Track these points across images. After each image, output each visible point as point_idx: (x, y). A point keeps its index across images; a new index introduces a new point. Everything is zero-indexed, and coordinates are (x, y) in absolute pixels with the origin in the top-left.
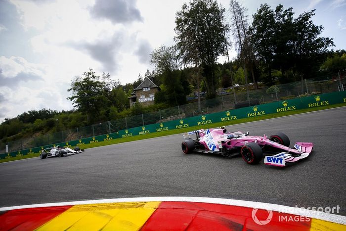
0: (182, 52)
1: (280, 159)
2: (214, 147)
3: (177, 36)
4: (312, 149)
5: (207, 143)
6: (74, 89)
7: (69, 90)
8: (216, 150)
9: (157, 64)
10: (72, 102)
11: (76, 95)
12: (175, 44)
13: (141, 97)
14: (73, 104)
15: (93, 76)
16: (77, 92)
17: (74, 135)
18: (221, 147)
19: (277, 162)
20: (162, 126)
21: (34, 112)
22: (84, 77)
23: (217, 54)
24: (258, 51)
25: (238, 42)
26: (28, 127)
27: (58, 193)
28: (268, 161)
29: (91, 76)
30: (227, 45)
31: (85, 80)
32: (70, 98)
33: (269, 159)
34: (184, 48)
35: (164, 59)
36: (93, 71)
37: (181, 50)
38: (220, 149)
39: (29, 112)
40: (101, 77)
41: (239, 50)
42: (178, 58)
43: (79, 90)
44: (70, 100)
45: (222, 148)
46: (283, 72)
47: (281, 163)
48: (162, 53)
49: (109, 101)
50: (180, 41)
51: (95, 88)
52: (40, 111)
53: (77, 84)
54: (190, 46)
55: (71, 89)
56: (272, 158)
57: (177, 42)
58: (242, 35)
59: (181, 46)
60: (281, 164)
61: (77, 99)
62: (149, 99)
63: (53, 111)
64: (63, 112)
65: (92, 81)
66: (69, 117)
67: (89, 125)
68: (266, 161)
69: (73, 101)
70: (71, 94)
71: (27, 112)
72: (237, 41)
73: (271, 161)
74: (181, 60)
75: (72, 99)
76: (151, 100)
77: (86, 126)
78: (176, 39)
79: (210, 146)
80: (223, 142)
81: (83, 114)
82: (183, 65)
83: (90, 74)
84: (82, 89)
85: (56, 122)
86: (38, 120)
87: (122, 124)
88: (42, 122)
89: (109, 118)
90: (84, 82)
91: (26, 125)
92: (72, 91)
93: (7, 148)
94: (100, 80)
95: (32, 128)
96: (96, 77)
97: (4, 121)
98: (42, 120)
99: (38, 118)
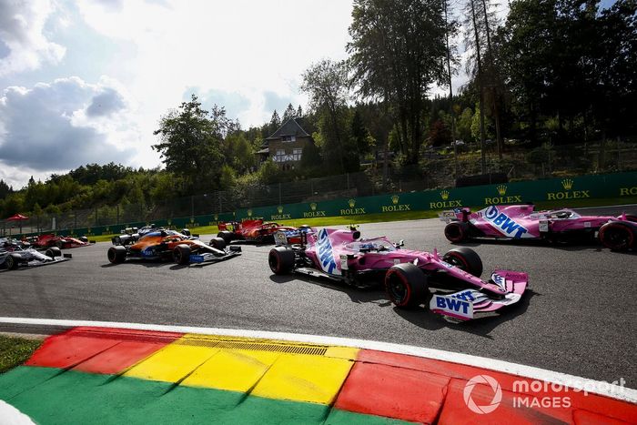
0: (360, 73)
1: (463, 303)
2: (333, 266)
3: (353, 42)
4: (527, 285)
5: (320, 256)
6: (165, 132)
7: (156, 133)
8: (336, 272)
9: (311, 94)
10: (160, 153)
11: (167, 142)
12: (347, 56)
13: (279, 153)
14: (161, 157)
15: (197, 110)
16: (168, 136)
18: (345, 266)
19: (457, 309)
20: (314, 208)
21: (96, 167)
22: (182, 111)
23: (428, 80)
24: (512, 77)
25: (474, 56)
26: (85, 192)
27: (151, 306)
28: (438, 306)
29: (193, 109)
30: (451, 62)
31: (184, 115)
32: (156, 146)
33: (440, 302)
34: (364, 65)
35: (326, 84)
36: (198, 101)
37: (359, 70)
38: (343, 271)
39: (88, 166)
40: (211, 113)
41: (474, 72)
42: (351, 83)
43: (172, 133)
44: (156, 149)
45: (347, 269)
46: (562, 121)
47: (465, 311)
48: (323, 73)
50: (357, 52)
51: (198, 132)
52: (104, 166)
53: (170, 123)
54: (376, 62)
55: (159, 131)
56: (448, 300)
57: (353, 54)
58: (483, 44)
59: (359, 61)
60: (465, 315)
61: (167, 148)
62: (291, 158)
63: (126, 168)
64: (141, 170)
65: (196, 119)
66: (151, 179)
67: (184, 196)
68: (433, 305)
69: (161, 151)
70: (159, 139)
71: (85, 167)
72: (471, 55)
73: (444, 306)
74: (357, 88)
75: (159, 147)
76: (296, 159)
77: (180, 197)
78: (351, 47)
79: (325, 264)
80: (350, 257)
81: (176, 176)
82: (361, 96)
83: (192, 105)
84: (177, 131)
85: (129, 187)
86: (102, 181)
87: (242, 199)
88: (107, 184)
89: (220, 187)
90: (182, 120)
91: (82, 188)
92: (160, 134)
93: (54, 222)
94: (209, 118)
95: (91, 193)
96: (202, 112)
97: (50, 179)
98: (109, 181)
99: (102, 178)
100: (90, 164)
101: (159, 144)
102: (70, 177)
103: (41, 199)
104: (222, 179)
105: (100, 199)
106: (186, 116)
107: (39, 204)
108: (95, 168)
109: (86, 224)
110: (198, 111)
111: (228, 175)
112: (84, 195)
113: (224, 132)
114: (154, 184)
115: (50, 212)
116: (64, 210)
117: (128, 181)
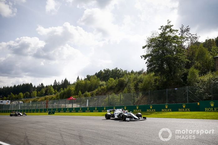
6: (149, 46)
7: (144, 47)
10: (146, 61)
11: (149, 53)
16: (151, 49)
17: (144, 99)
22: (160, 32)
26: (102, 85)
29: (168, 30)
31: (162, 34)
32: (143, 56)
36: (171, 24)
40: (179, 31)
43: (154, 47)
44: (143, 58)
49: (188, 60)
51: (171, 45)
53: (152, 40)
55: (145, 46)
61: (150, 57)
63: (124, 71)
65: (169, 36)
66: (139, 77)
67: (161, 89)
69: (147, 59)
70: (145, 52)
71: (103, 70)
75: (145, 57)
77: (158, 89)
81: (155, 75)
83: (167, 27)
84: (157, 46)
85: (126, 83)
86: (111, 79)
87: (204, 93)
88: (114, 81)
89: (186, 83)
90: (160, 38)
91: (101, 83)
92: (146, 48)
93: (88, 102)
94: (178, 34)
95: (105, 86)
96: (174, 30)
97: (86, 77)
98: (114, 79)
99: (111, 77)
100: (105, 69)
101: (145, 54)
102: (96, 77)
103: (82, 88)
104: (189, 77)
105: (110, 89)
106: (162, 35)
107: (81, 91)
108: (107, 71)
109: (102, 105)
110: (171, 31)
111: (193, 73)
112: (102, 87)
113: (186, 44)
114: (141, 81)
115: (86, 96)
116: (92, 95)
117: (125, 79)
